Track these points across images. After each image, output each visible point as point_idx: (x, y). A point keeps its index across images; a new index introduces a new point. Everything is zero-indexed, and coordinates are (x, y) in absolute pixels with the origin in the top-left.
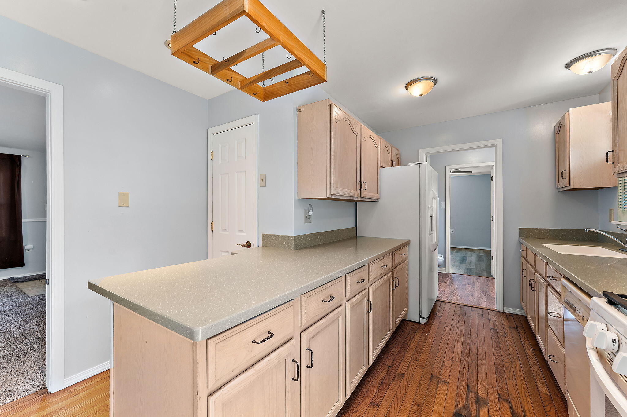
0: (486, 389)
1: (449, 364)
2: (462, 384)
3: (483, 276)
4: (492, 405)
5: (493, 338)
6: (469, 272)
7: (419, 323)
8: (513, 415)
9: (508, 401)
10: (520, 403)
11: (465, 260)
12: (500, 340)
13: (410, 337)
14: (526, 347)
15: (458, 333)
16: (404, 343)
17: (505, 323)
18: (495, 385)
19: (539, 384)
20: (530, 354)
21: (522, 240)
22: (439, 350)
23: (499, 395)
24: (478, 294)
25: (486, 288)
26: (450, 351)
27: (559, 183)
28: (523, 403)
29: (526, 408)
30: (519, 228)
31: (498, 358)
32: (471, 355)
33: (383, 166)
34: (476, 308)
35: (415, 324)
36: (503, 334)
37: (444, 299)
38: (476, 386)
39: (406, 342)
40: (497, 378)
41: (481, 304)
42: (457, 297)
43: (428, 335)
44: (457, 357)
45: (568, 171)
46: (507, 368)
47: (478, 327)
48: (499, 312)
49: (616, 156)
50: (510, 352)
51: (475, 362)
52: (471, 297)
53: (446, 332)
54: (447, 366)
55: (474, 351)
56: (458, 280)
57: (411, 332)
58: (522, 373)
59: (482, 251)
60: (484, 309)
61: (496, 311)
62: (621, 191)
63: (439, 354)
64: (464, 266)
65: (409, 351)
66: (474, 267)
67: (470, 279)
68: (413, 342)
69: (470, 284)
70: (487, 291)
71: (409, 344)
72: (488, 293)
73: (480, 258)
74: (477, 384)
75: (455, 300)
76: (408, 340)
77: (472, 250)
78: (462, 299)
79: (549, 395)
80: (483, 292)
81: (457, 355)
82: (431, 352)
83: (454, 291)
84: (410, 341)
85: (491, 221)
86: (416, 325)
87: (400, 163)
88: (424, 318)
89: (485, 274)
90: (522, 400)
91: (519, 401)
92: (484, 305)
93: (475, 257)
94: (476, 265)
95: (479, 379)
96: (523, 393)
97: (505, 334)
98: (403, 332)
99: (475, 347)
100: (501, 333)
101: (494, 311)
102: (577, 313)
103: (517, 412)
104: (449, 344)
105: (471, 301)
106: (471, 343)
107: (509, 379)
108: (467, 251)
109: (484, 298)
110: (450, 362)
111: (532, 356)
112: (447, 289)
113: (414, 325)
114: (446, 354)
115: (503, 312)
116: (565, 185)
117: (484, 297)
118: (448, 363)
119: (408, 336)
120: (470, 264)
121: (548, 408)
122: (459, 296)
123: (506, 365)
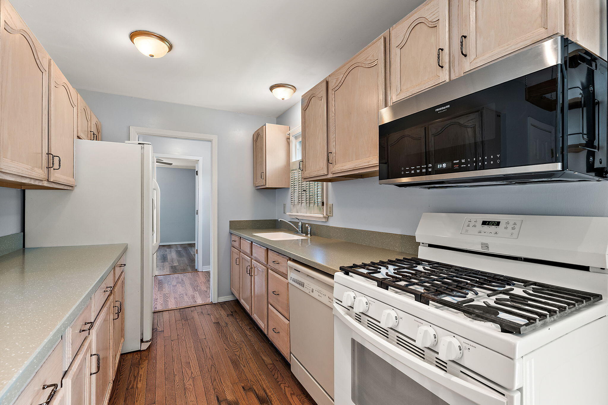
0: (232, 389)
1: (191, 385)
2: (211, 399)
3: (189, 271)
4: (242, 402)
5: (219, 333)
6: (174, 270)
7: (140, 351)
8: (259, 400)
9: (251, 389)
10: (259, 385)
11: (166, 259)
12: (225, 332)
13: (134, 376)
14: (244, 328)
15: (187, 343)
16: (127, 389)
17: (223, 313)
18: (237, 381)
19: (263, 357)
20: (249, 334)
21: (234, 232)
22: (175, 373)
23: (243, 388)
24: (190, 292)
25: (196, 283)
26: (186, 368)
27: (257, 182)
28: (261, 382)
29: (264, 386)
30: (230, 221)
31: (229, 350)
32: (208, 360)
33: (81, 137)
34: (194, 307)
35: (135, 354)
36: (225, 325)
37: (159, 308)
38: (223, 392)
39: (131, 386)
40: (236, 371)
41: (196, 301)
42: (172, 301)
43: (156, 361)
44: (196, 370)
45: (264, 173)
46: (239, 357)
47: (203, 326)
48: (214, 303)
49: (304, 166)
50: (236, 339)
51: (213, 366)
52: (185, 297)
53: (175, 347)
54: (190, 388)
55: (209, 355)
56: (166, 282)
57: (132, 369)
58: (251, 355)
59: (179, 246)
60: (202, 305)
61: (212, 304)
62: (292, 191)
63: (177, 378)
64: (166, 264)
65: (138, 397)
66: (178, 264)
67: (178, 278)
68: (141, 380)
69: (180, 283)
70: (197, 286)
71: (135, 387)
72: (199, 288)
73: (179, 253)
74: (223, 390)
75: (172, 305)
76: (132, 382)
77: (169, 246)
78: (178, 302)
79: (272, 363)
80: (194, 288)
81: (194, 368)
82: (166, 381)
83: (167, 295)
84: (136, 382)
85: (196, 215)
86: (136, 356)
87: (101, 136)
88: (147, 342)
89: (189, 269)
90: (259, 380)
91: (258, 383)
92: (200, 301)
93: (175, 253)
94: (178, 261)
95: (223, 383)
96: (258, 373)
97: (227, 324)
98: (121, 374)
99: (208, 350)
100: (223, 324)
101: (210, 304)
102: (306, 287)
103: (260, 395)
104: (183, 360)
105: (187, 302)
106: (203, 348)
107: (245, 366)
108: (165, 248)
109: (197, 295)
110: (191, 382)
111: (251, 335)
112: (158, 296)
113: (133, 356)
114: (184, 375)
115: (218, 303)
116: (262, 184)
117: (197, 293)
118: (189, 383)
119: (131, 375)
120: (172, 262)
121: (276, 376)
122: (173, 299)
123: (238, 353)
